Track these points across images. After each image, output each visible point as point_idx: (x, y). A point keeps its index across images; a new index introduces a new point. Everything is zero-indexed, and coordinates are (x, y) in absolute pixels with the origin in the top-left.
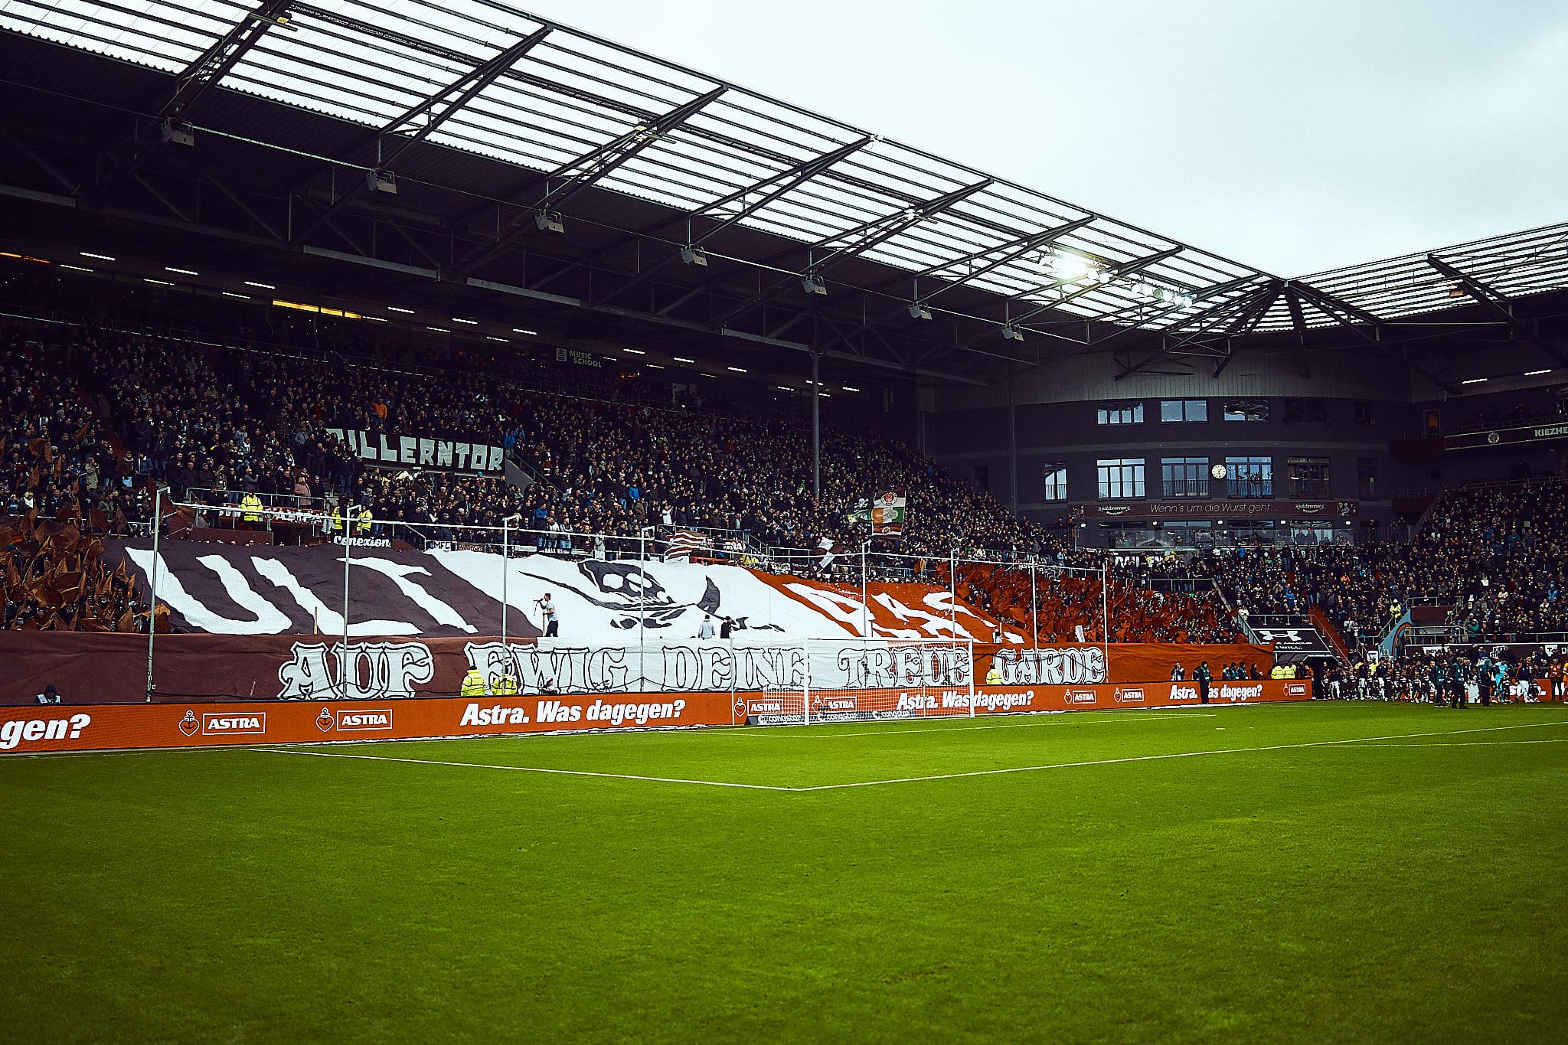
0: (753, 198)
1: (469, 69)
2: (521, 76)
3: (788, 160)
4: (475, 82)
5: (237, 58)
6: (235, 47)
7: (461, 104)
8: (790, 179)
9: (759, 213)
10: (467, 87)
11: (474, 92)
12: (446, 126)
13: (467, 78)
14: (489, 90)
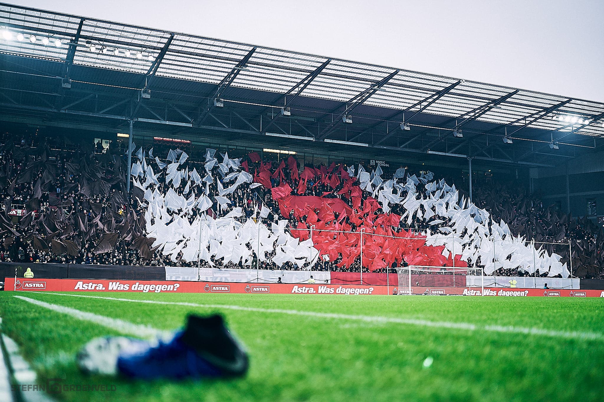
0: (425, 104)
1: (309, 74)
2: (326, 74)
3: (433, 91)
4: (311, 77)
5: (234, 78)
6: (233, 75)
7: (308, 84)
8: (436, 96)
9: (428, 108)
10: (309, 79)
11: (311, 80)
12: (305, 90)
13: (308, 76)
14: (316, 79)
